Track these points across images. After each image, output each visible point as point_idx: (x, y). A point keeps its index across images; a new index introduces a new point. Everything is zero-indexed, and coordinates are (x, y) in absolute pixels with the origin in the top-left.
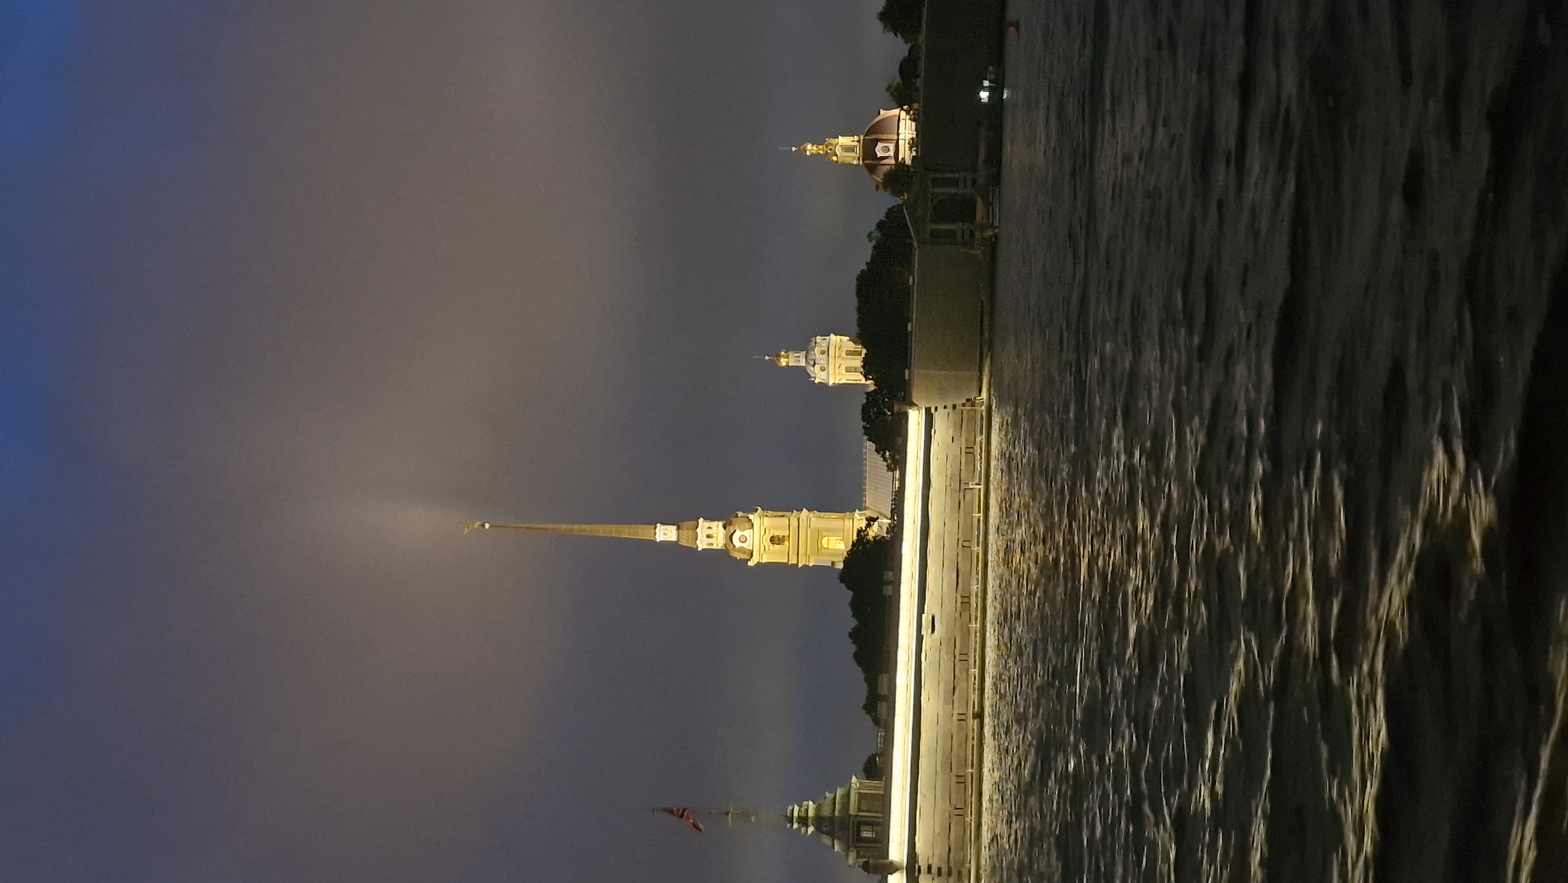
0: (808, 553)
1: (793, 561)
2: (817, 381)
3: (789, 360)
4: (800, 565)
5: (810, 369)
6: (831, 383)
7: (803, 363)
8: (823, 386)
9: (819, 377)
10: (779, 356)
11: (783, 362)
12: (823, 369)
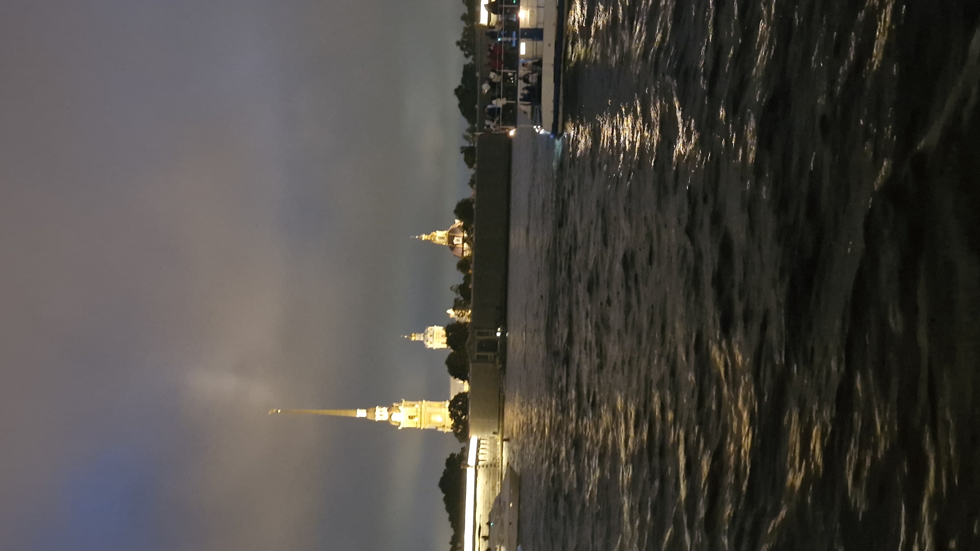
0: (426, 422)
1: (419, 426)
2: (428, 348)
3: (415, 337)
4: (422, 428)
5: (425, 343)
6: (434, 348)
7: (422, 339)
8: (431, 349)
9: (429, 345)
10: (411, 336)
11: (413, 339)
12: (431, 343)
